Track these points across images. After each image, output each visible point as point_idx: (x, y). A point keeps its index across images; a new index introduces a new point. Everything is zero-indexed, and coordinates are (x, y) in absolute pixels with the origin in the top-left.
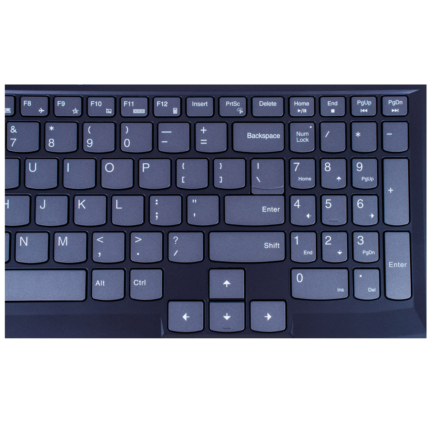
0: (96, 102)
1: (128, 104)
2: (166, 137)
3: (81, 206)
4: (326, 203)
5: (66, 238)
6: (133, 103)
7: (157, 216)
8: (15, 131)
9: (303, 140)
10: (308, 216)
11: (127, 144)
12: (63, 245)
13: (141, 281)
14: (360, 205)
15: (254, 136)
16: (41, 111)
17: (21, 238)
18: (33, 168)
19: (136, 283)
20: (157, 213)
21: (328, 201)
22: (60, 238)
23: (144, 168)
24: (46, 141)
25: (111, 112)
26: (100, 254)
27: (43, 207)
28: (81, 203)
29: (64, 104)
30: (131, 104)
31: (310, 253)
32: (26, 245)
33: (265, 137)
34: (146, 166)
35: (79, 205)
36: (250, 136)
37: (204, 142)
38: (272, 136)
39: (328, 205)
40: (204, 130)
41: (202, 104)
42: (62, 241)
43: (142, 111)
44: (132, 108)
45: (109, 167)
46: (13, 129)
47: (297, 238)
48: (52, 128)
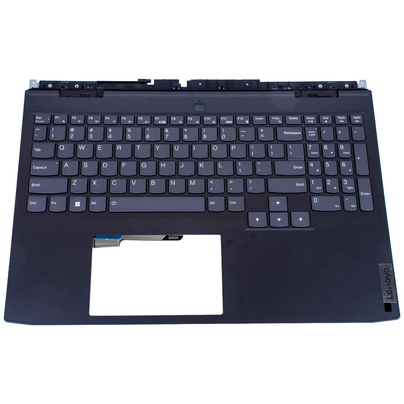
0: (208, 118)
1: (223, 119)
2: (243, 133)
3: (201, 166)
4: (326, 164)
5: (194, 181)
6: (226, 118)
7: (240, 171)
8: (168, 131)
9: (312, 135)
10: (318, 170)
11: (223, 137)
12: (193, 184)
13: (234, 202)
14: (344, 165)
15: (288, 133)
16: (180, 122)
17: (171, 181)
18: (177, 148)
19: (231, 203)
20: (240, 169)
21: (327, 164)
22: (191, 181)
23: (232, 148)
24: (183, 136)
25: (215, 123)
26: (211, 189)
27: (182, 166)
28: (201, 165)
29: (192, 119)
30: (225, 119)
31: (320, 188)
32: (174, 184)
33: (293, 133)
34: (233, 147)
35: (200, 165)
36: (285, 133)
37: (262, 136)
38: (296, 133)
39: (328, 165)
40: (262, 130)
41: (260, 119)
42: (192, 183)
43: (230, 122)
44: (225, 121)
45: (215, 148)
46: (167, 131)
47: (313, 181)
48: (186, 130)
